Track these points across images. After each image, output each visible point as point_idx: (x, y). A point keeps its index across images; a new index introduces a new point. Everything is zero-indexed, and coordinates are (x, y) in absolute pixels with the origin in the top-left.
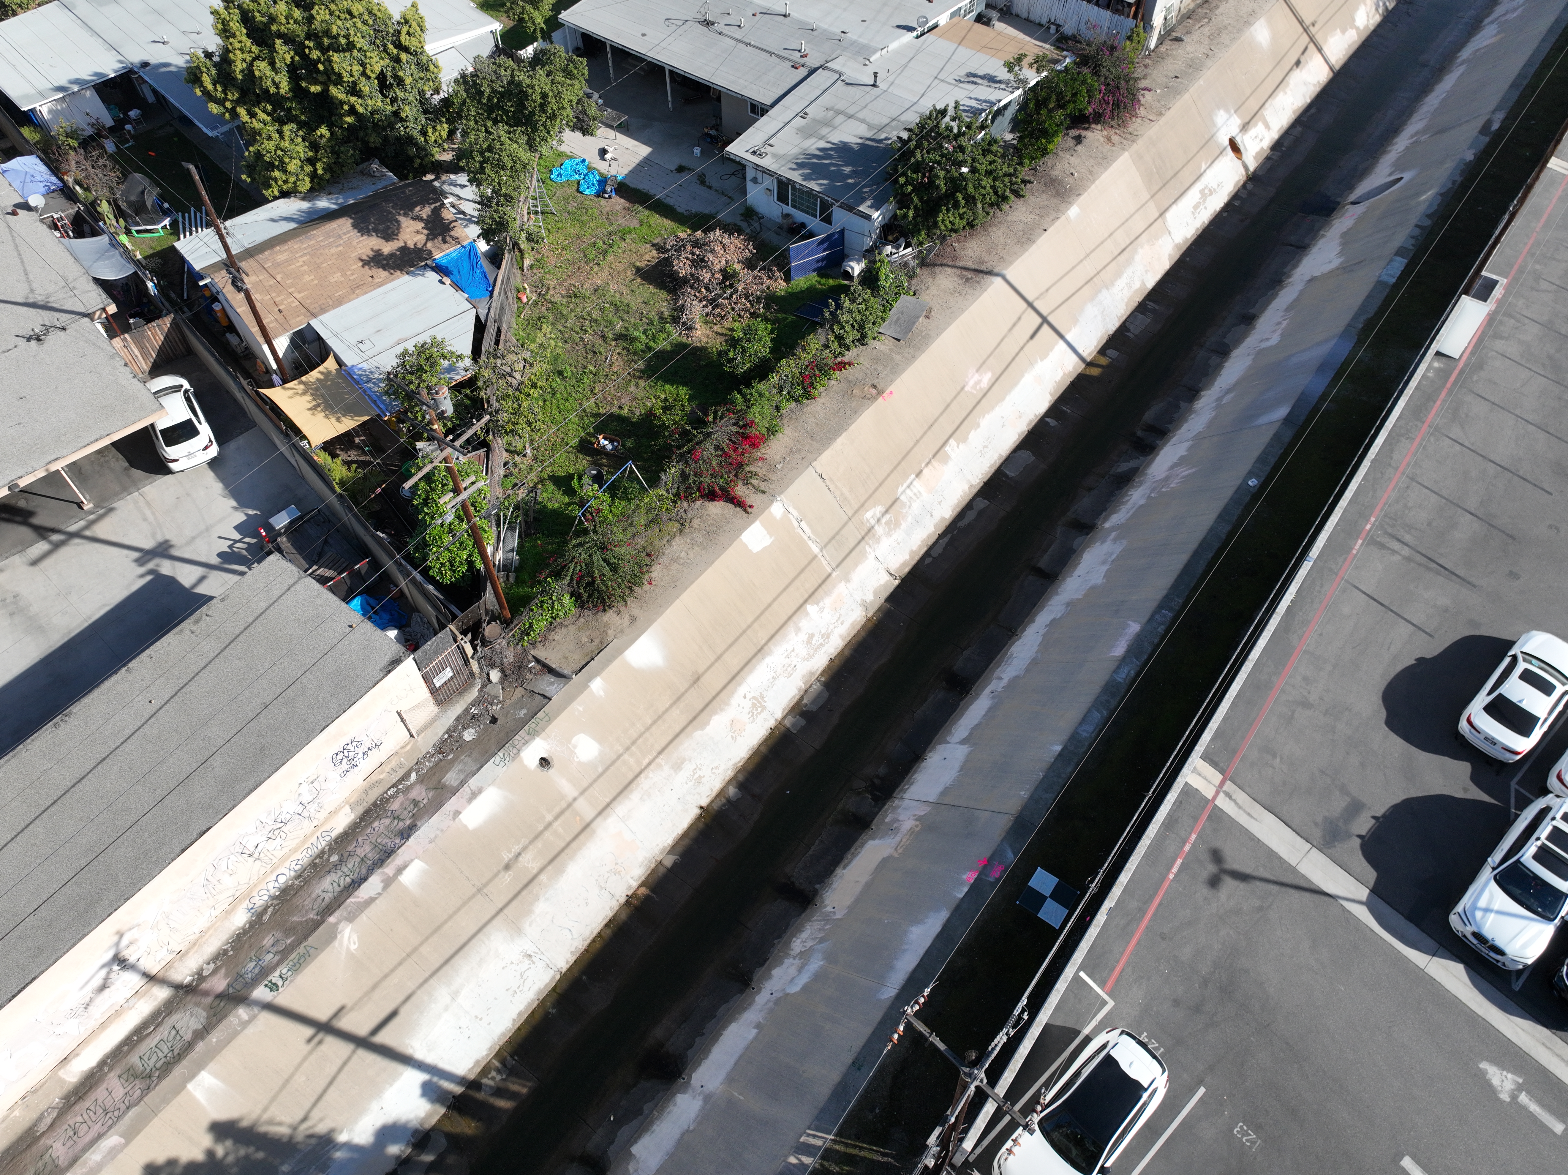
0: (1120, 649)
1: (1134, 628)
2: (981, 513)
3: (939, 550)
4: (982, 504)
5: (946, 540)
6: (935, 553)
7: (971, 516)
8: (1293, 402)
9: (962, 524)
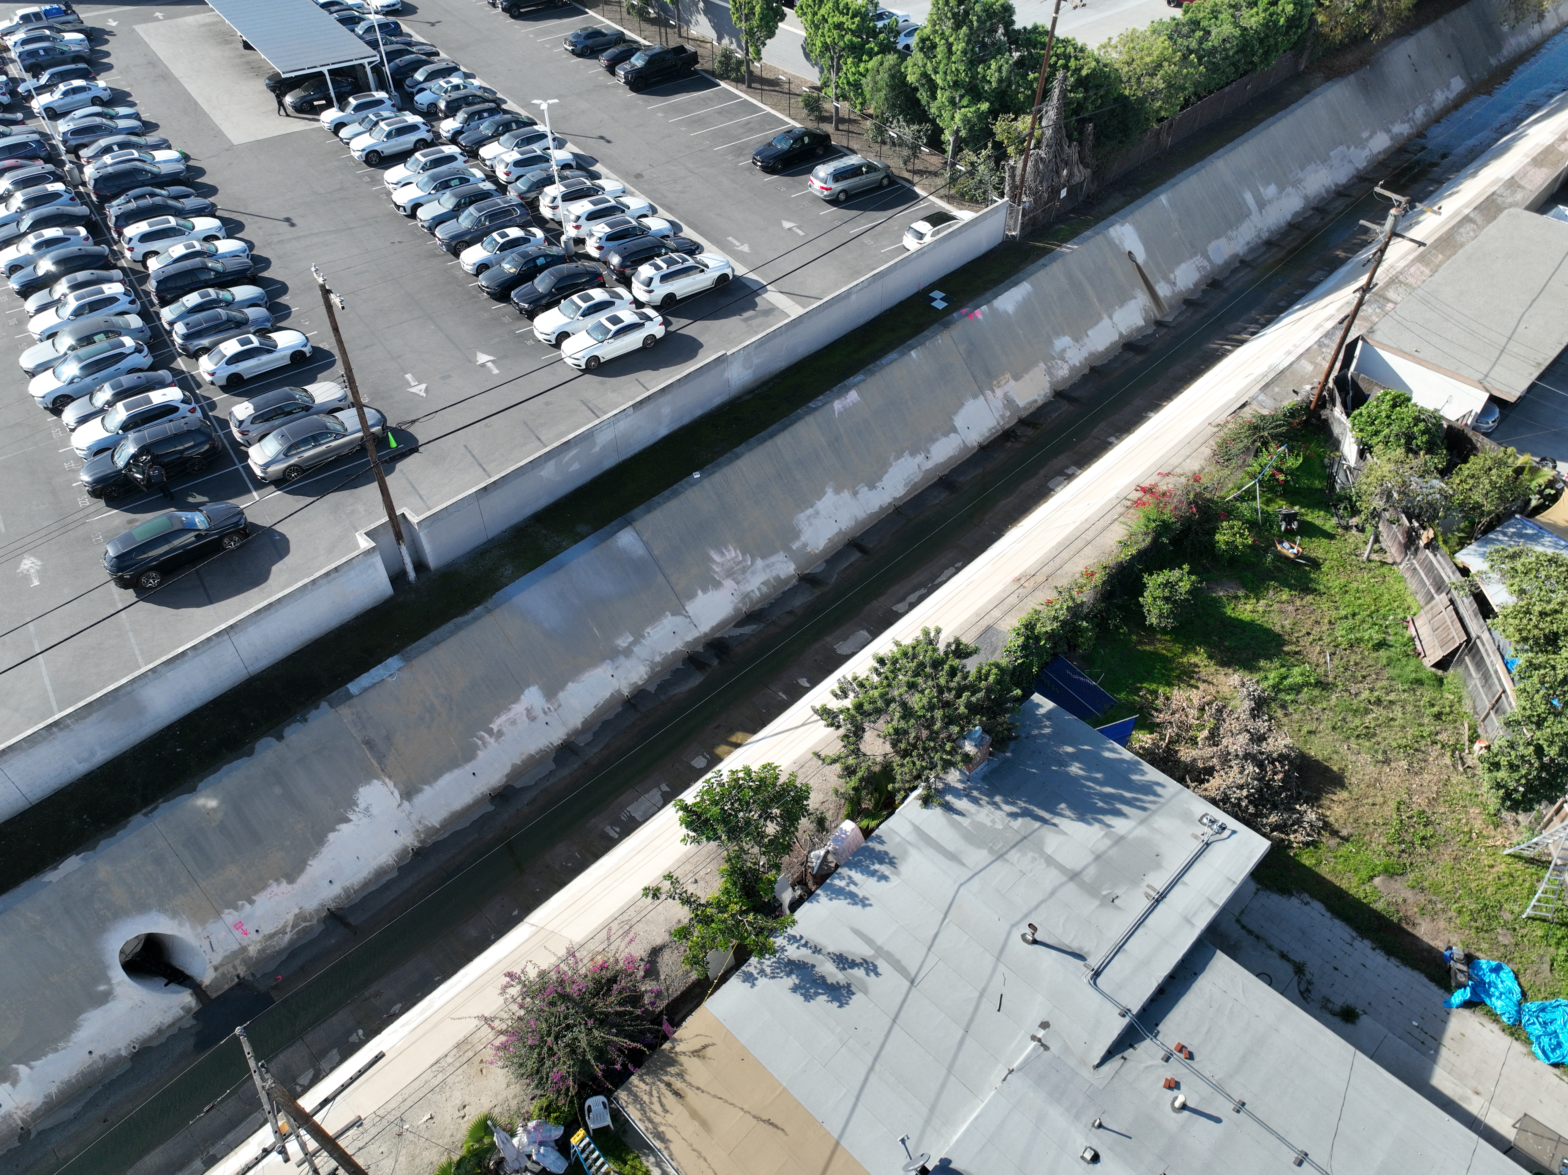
0: (853, 396)
1: (837, 405)
2: (902, 599)
3: (947, 572)
4: (899, 608)
5: (939, 580)
6: (952, 570)
7: (912, 598)
8: (609, 542)
9: (923, 591)
